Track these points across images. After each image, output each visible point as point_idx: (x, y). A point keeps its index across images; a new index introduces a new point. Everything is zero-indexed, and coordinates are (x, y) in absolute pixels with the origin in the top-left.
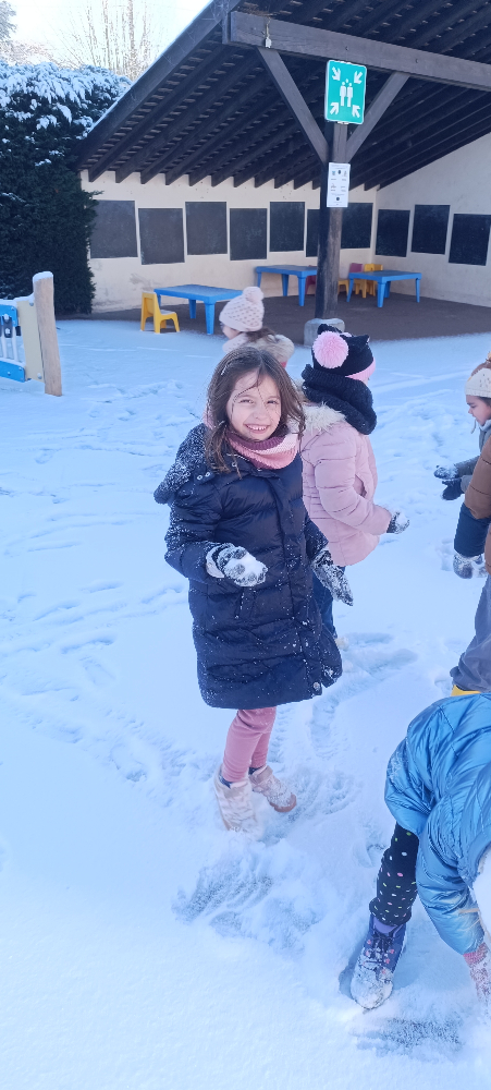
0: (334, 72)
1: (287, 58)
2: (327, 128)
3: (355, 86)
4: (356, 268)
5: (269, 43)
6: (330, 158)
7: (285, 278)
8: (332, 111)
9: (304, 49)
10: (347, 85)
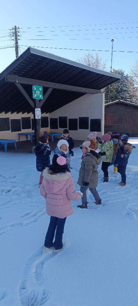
0: (34, 88)
1: (22, 85)
2: (34, 100)
3: (40, 91)
4: (45, 132)
5: (17, 82)
6: (35, 107)
7: (27, 136)
8: (35, 96)
9: (26, 83)
10: (38, 91)
